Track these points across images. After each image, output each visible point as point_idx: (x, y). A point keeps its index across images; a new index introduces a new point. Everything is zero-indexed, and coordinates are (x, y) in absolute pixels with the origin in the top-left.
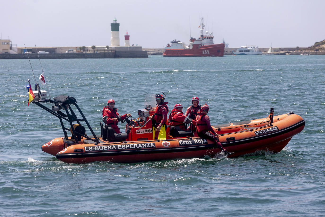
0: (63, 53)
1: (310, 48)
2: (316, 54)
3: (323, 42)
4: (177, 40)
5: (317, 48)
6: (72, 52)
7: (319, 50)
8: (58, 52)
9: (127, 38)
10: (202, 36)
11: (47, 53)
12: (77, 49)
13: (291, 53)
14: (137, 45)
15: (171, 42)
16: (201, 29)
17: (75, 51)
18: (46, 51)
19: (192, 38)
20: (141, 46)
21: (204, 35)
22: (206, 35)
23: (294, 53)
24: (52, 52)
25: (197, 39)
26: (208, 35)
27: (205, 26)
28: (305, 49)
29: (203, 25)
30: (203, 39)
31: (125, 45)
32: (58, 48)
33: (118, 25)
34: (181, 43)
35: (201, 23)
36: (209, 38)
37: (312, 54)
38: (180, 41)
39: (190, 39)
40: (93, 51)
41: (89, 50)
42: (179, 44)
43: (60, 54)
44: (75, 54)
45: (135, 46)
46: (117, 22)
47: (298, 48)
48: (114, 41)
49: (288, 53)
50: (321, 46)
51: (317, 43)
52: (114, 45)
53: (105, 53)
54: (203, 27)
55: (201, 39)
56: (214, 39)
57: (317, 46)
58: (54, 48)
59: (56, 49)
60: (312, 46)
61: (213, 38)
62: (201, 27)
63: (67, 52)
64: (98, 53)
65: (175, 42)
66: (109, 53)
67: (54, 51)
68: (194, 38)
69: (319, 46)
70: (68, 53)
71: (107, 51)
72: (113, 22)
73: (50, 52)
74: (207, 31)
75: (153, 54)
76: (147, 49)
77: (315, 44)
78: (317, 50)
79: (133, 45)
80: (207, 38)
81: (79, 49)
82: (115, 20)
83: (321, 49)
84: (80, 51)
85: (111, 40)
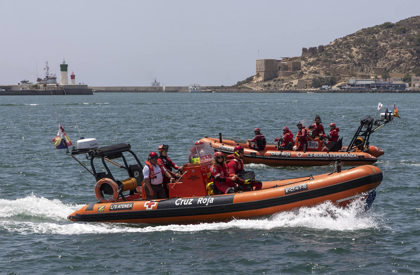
0: (18, 90)
1: (233, 87)
2: (239, 92)
3: (244, 82)
4: (26, 80)
5: (239, 86)
6: (25, 89)
7: (241, 89)
8: (13, 89)
9: (73, 77)
10: (47, 77)
11: (4, 90)
12: (30, 87)
13: (216, 91)
14: (83, 84)
15: (21, 82)
16: (46, 71)
17: (29, 88)
18: (3, 89)
19: (38, 78)
20: (87, 84)
21: (48, 76)
22: (50, 76)
23: (219, 91)
24: (8, 90)
25: (43, 79)
26: (52, 75)
27: (50, 69)
28: (229, 87)
29: (48, 68)
30: (48, 79)
31: (72, 84)
32: (13, 86)
33: (67, 66)
34: (30, 82)
35: (46, 66)
36: (53, 78)
37: (235, 92)
38: (28, 81)
39: (37, 79)
40: (44, 89)
41: (41, 88)
42: (28, 83)
43: (15, 91)
44: (28, 91)
45: (82, 84)
46: (66, 63)
47: (222, 86)
48: (63, 80)
49: (214, 91)
50: (243, 85)
51: (239, 82)
52: (63, 84)
53: (55, 91)
54: (47, 69)
55: (46, 79)
56: (57, 80)
57: (239, 85)
58: (10, 86)
59: (11, 86)
60: (235, 85)
61: (56, 78)
62: (46, 69)
63: (21, 89)
64: (49, 90)
65: (24, 82)
66: (58, 90)
67: (10, 89)
68: (40, 78)
69: (241, 85)
70: (22, 91)
71: (57, 89)
72: (62, 63)
73: (6, 90)
74: (51, 73)
75: (96, 92)
76: (90, 87)
77: (238, 83)
78: (240, 89)
79: (80, 84)
80: (52, 78)
81: (32, 87)
82: (63, 61)
83: (243, 87)
84: (32, 88)
85: (60, 79)
